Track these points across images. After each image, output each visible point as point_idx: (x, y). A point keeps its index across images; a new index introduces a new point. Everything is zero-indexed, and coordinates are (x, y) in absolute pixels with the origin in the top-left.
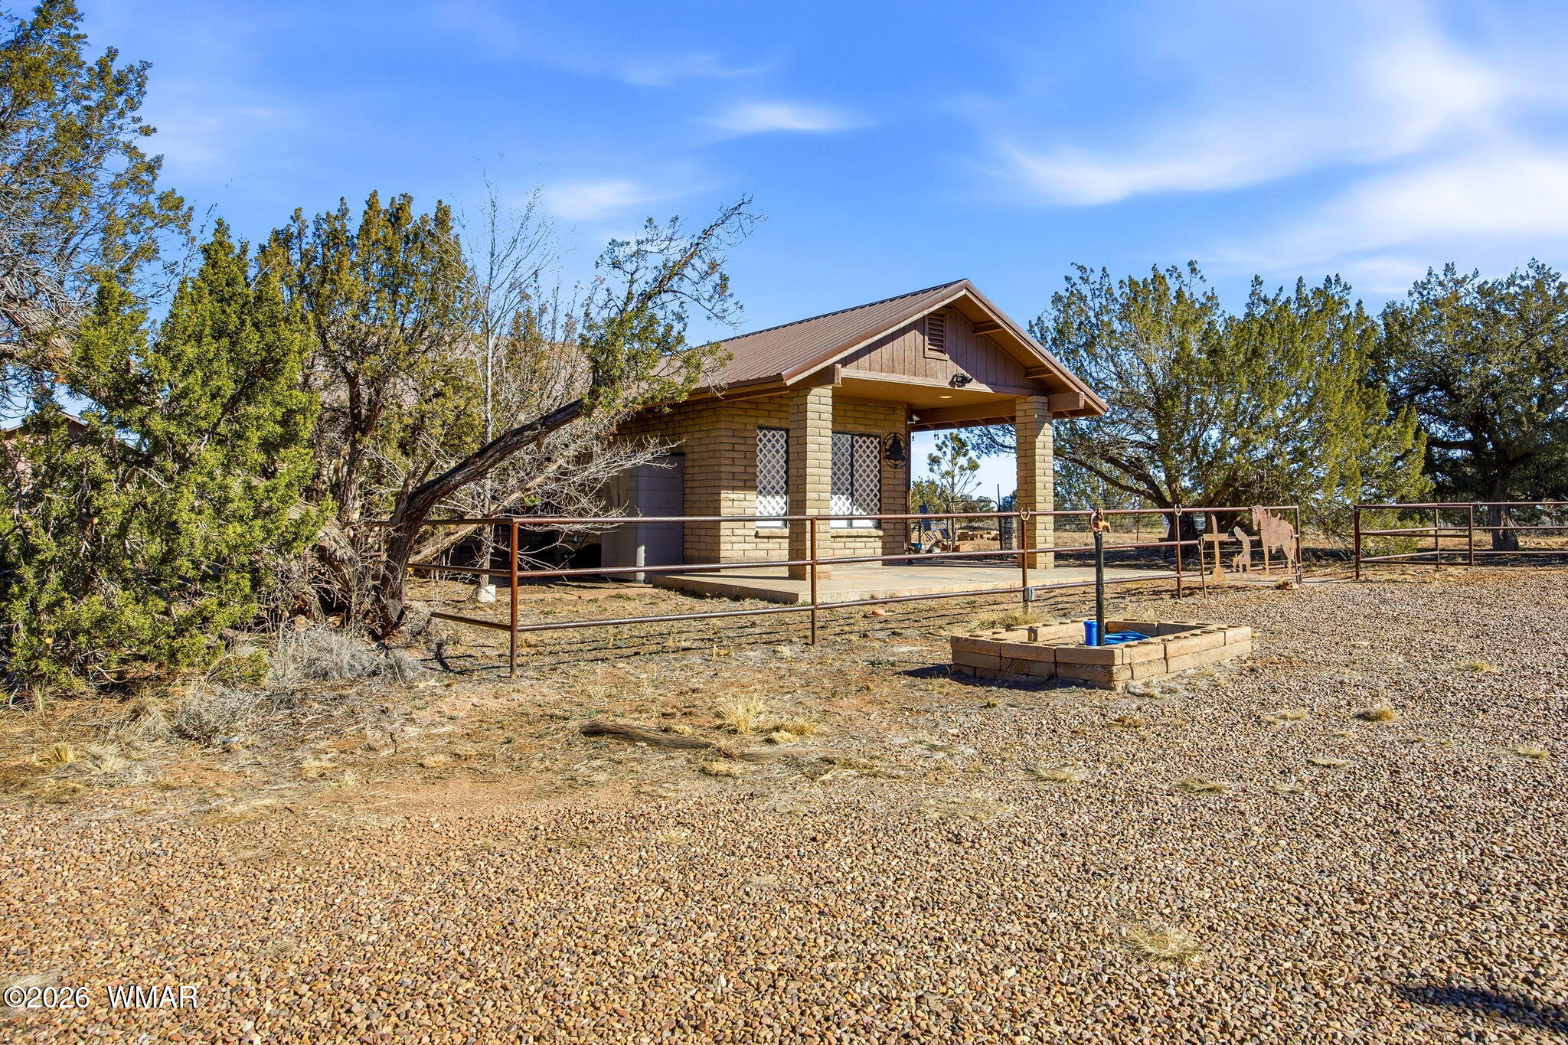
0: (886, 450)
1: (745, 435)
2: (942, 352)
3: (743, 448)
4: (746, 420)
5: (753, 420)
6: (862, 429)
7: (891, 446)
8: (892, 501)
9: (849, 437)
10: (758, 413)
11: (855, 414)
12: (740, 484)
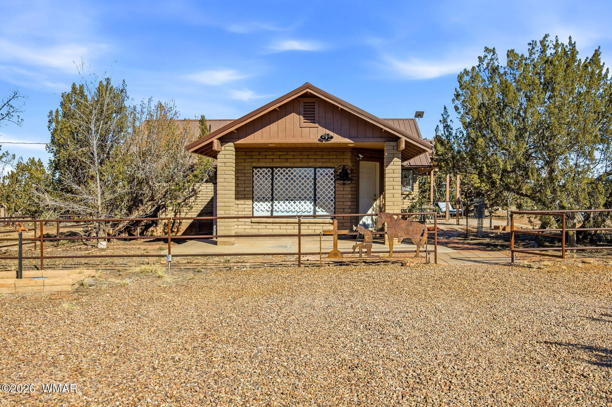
0: (337, 175)
1: (244, 172)
2: (314, 123)
3: (244, 178)
4: (245, 164)
5: (250, 164)
6: (320, 164)
7: (340, 173)
8: (342, 203)
9: (313, 170)
10: (253, 160)
11: (315, 157)
12: (242, 196)
